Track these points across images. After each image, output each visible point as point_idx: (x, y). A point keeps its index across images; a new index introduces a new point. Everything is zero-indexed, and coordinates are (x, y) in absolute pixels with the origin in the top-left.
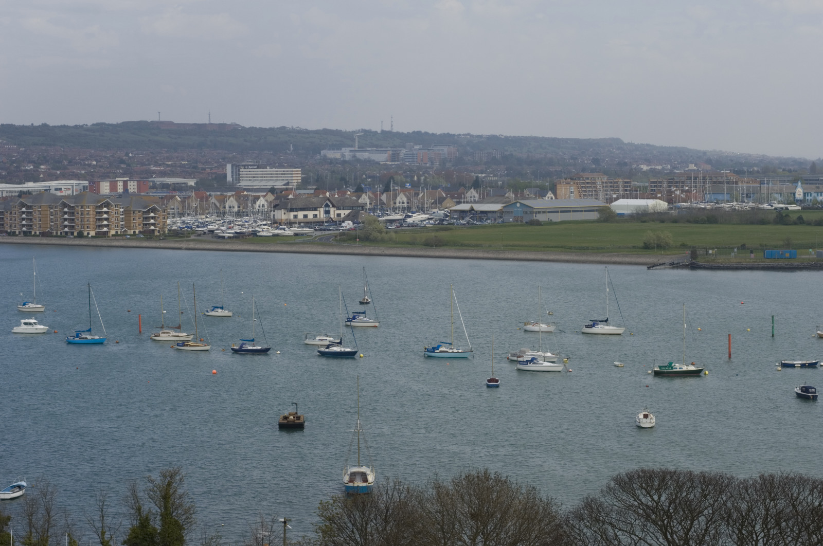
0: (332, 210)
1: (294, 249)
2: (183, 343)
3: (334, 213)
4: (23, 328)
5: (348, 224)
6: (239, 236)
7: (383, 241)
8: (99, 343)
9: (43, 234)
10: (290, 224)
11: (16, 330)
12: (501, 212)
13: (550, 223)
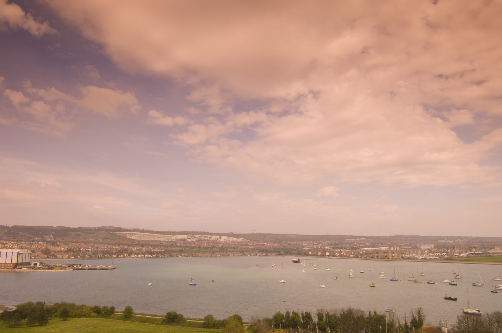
0: (442, 253)
1: (435, 261)
2: (416, 281)
3: (442, 254)
4: (381, 277)
5: (446, 256)
6: (422, 259)
7: (455, 260)
8: (397, 280)
9: (381, 258)
10: (433, 256)
11: (380, 277)
12: (482, 254)
13: (494, 256)
